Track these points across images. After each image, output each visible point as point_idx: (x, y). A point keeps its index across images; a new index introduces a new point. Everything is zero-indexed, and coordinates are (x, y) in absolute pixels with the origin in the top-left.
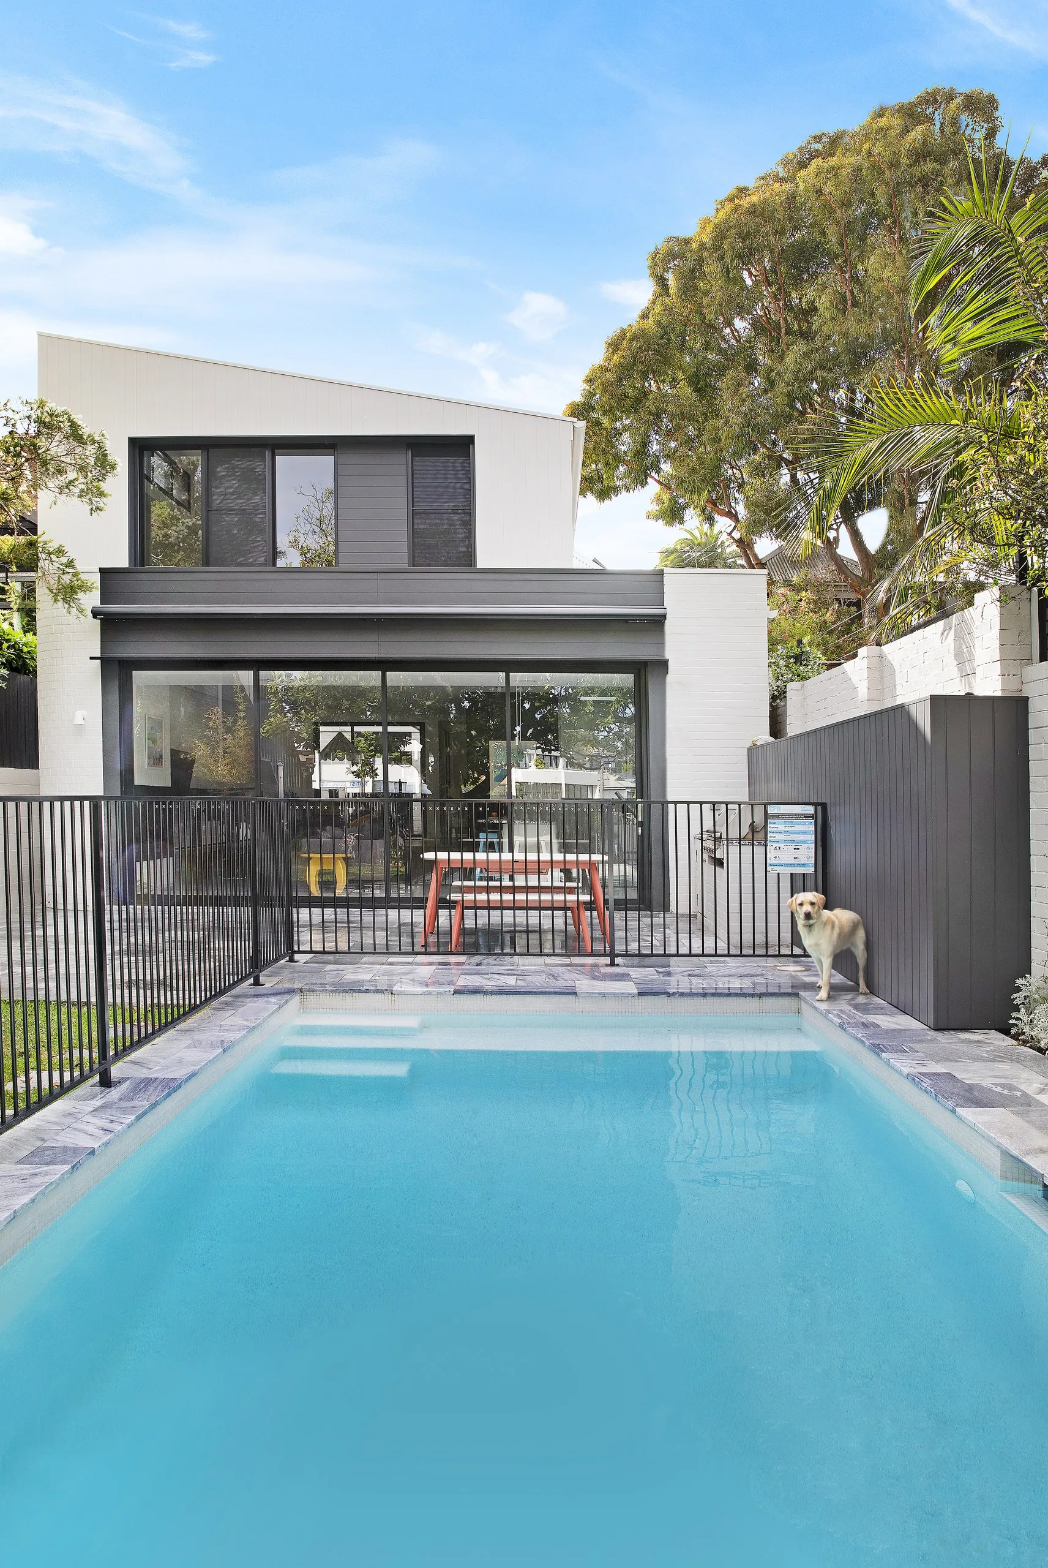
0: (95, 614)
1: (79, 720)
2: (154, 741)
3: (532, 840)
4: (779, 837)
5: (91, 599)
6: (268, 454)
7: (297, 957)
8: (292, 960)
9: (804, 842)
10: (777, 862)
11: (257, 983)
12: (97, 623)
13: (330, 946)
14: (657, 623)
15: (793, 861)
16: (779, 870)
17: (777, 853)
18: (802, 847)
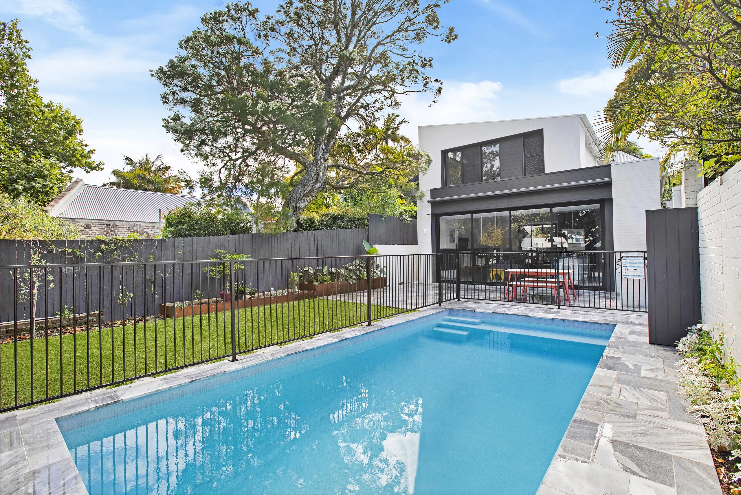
0: (429, 202)
1: (425, 232)
2: (452, 236)
3: (566, 264)
4: (627, 265)
5: (428, 197)
6: (479, 147)
7: (461, 299)
8: (459, 300)
9: (639, 267)
10: (626, 274)
11: (440, 305)
12: (430, 204)
13: (477, 297)
14: (609, 185)
15: (634, 274)
16: (627, 277)
17: (626, 271)
18: (638, 269)
